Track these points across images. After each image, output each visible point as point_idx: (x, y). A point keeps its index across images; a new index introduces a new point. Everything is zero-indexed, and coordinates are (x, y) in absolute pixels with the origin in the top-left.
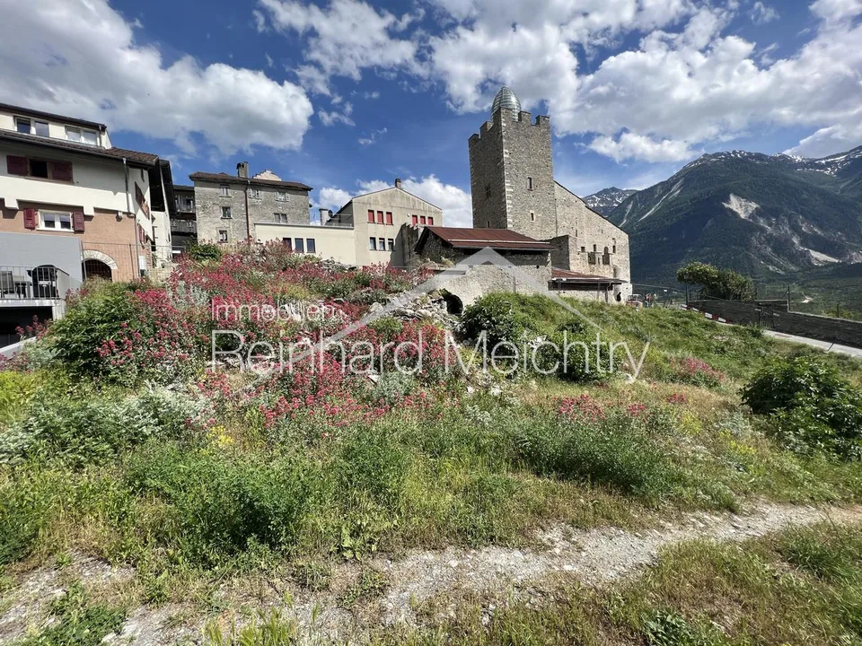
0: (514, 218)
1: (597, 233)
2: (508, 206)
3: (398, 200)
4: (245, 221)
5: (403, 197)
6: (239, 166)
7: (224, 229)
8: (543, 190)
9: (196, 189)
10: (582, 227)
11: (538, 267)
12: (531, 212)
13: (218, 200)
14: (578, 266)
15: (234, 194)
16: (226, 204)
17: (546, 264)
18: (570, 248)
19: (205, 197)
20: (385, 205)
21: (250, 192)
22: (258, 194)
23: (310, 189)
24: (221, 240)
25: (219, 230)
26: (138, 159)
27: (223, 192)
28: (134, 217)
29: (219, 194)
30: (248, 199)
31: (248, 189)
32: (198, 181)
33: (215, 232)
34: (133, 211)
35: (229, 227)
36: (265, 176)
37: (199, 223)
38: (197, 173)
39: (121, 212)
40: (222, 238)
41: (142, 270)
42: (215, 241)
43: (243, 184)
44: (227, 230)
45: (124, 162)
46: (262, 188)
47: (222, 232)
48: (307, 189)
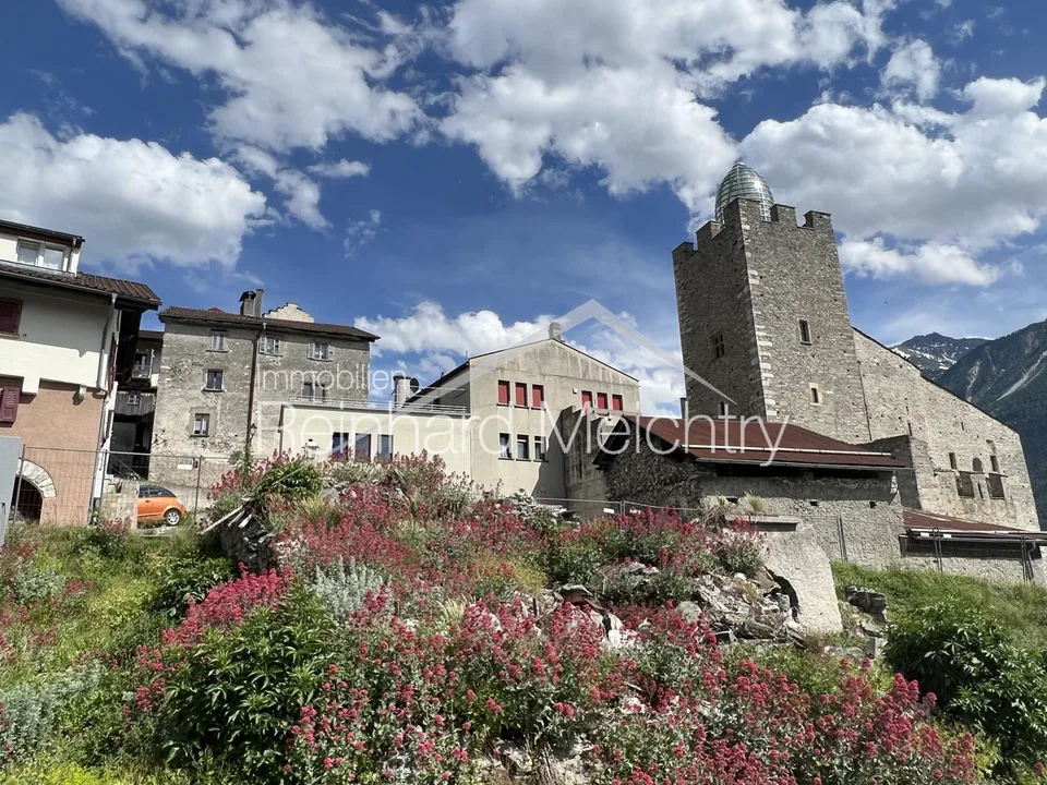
0: (778, 398)
1: (952, 429)
2: (764, 375)
3: (556, 362)
4: (246, 396)
5: (564, 357)
6: (245, 296)
7: (205, 412)
8: (831, 343)
9: (167, 337)
10: (920, 418)
11: (873, 505)
12: (812, 385)
13: (202, 357)
14: (937, 500)
15: (235, 346)
16: (216, 365)
17: (889, 498)
18: (916, 461)
19: (182, 351)
20: (529, 373)
21: (264, 342)
22: (277, 346)
23: (373, 338)
24: (197, 432)
25: (195, 412)
26: (133, 293)
27: (215, 344)
28: (105, 397)
29: (207, 346)
30: (258, 356)
31: (258, 338)
32: (173, 322)
33: (187, 417)
34: (104, 385)
35: (216, 407)
36: (286, 312)
37: (161, 398)
38: (173, 308)
39: (84, 387)
40: (198, 429)
41: (95, 499)
42: (185, 434)
43: (252, 329)
44: (211, 412)
45: (114, 301)
46: (285, 336)
47: (200, 417)
48: (367, 339)
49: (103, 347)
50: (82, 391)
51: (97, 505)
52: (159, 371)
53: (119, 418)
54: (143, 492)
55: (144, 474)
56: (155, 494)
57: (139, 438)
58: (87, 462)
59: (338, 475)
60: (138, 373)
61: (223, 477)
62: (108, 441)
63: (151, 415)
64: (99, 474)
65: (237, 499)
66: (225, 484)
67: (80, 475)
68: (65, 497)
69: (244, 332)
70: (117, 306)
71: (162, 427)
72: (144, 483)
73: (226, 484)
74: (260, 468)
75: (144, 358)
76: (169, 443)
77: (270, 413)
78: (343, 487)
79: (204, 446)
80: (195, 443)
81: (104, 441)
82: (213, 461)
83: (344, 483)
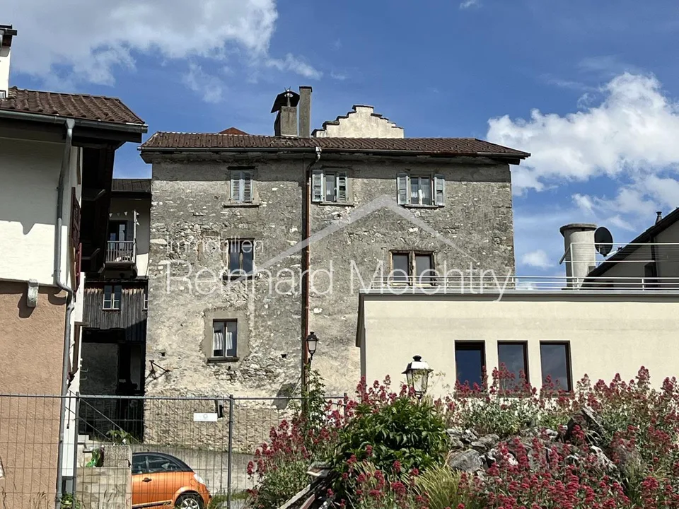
6: (281, 102)
7: (230, 316)
9: (158, 187)
13: (218, 218)
16: (241, 231)
19: (184, 211)
21: (320, 183)
22: (343, 188)
23: (516, 157)
24: (217, 353)
25: (212, 317)
26: (99, 116)
27: (237, 194)
28: (68, 302)
29: (224, 198)
30: (311, 207)
31: (308, 175)
32: (165, 160)
33: (199, 327)
34: (65, 280)
35: (245, 308)
36: (353, 124)
37: (155, 296)
38: (163, 136)
39: (34, 285)
40: (219, 347)
41: (65, 479)
42: (198, 357)
43: (296, 160)
44: (239, 316)
45: (70, 131)
46: (355, 167)
47: (223, 325)
48: (506, 159)
49: (59, 214)
50: (32, 293)
51: (69, 490)
52: (149, 249)
53: (91, 335)
54: (139, 465)
55: (137, 431)
56: (157, 467)
57: (124, 370)
58: (47, 414)
59: (476, 422)
60: (115, 255)
61: (273, 434)
62: (77, 375)
63: (141, 327)
64: (69, 434)
65: (299, 473)
66: (276, 446)
67: (39, 438)
68: (19, 476)
69: (283, 166)
70: (76, 141)
71: (160, 348)
72: (138, 449)
73: (279, 446)
74: (336, 414)
75: (122, 227)
76: (175, 373)
77: (340, 312)
78: (489, 446)
79: (232, 378)
80: (216, 373)
81: (72, 377)
82: (251, 404)
83: (488, 439)
